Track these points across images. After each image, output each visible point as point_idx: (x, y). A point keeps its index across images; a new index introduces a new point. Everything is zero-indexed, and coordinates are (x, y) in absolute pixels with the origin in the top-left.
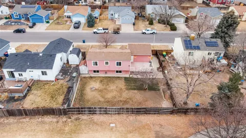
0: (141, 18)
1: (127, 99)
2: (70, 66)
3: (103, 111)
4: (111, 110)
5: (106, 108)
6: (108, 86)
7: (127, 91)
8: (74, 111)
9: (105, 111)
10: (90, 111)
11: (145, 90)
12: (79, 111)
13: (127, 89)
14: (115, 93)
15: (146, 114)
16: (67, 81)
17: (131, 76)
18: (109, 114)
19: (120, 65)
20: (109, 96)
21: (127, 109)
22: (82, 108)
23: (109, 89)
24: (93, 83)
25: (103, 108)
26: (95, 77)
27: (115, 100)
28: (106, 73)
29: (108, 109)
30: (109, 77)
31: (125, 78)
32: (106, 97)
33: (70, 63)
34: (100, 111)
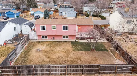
0: (81, 15)
1: (75, 58)
2: (23, 36)
3: (46, 71)
4: (55, 69)
5: (49, 67)
6: (54, 48)
7: (74, 52)
8: (9, 71)
9: (48, 71)
10: (29, 71)
11: (93, 50)
12: (16, 71)
13: (74, 50)
14: (61, 54)
15: (100, 73)
16: (15, 45)
17: (77, 40)
18: (53, 74)
19: (67, 29)
20: (55, 56)
21: (76, 67)
22: (18, 67)
23: (55, 50)
24: (40, 46)
25: (46, 67)
26: (43, 42)
27: (62, 60)
28: (54, 38)
29: (52, 68)
30: (56, 42)
31: (72, 42)
32: (52, 57)
33: (23, 34)
34: (42, 71)
